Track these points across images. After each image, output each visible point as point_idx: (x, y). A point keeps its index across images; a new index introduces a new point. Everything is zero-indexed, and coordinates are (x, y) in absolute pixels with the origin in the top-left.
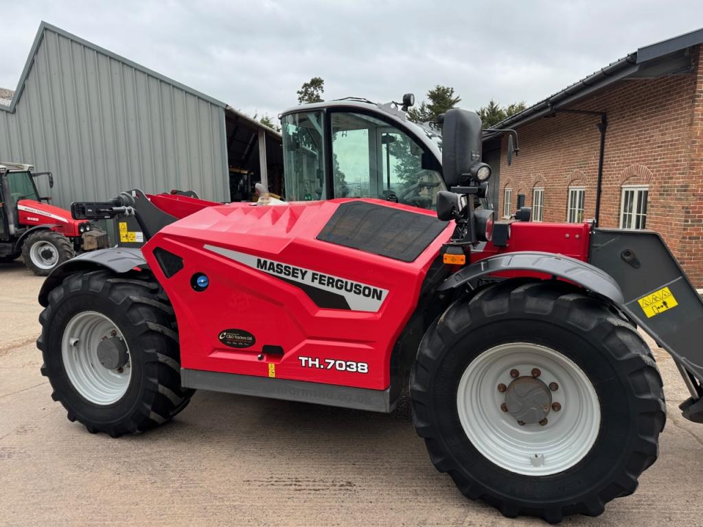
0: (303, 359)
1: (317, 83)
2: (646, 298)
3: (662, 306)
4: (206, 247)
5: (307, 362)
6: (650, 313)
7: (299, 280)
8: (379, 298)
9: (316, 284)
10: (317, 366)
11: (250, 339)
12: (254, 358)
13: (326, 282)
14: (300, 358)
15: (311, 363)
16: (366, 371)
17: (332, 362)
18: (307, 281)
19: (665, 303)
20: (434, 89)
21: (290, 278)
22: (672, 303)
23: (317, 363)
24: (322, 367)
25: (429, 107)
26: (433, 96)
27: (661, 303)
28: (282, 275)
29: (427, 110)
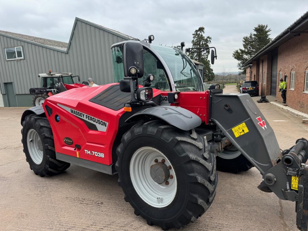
0: (86, 151)
1: (201, 29)
2: (235, 128)
3: (242, 132)
4: (58, 104)
5: (87, 152)
6: (237, 135)
7: (82, 118)
8: (106, 126)
9: (87, 120)
10: (90, 154)
11: (72, 141)
12: (73, 149)
13: (90, 119)
14: (85, 150)
15: (88, 152)
16: (103, 157)
17: (94, 152)
18: (85, 118)
19: (243, 131)
20: (257, 26)
21: (80, 117)
22: (246, 130)
23: (89, 152)
24: (91, 154)
25: (255, 35)
26: (256, 30)
27: (241, 131)
28: (78, 116)
29: (253, 37)
